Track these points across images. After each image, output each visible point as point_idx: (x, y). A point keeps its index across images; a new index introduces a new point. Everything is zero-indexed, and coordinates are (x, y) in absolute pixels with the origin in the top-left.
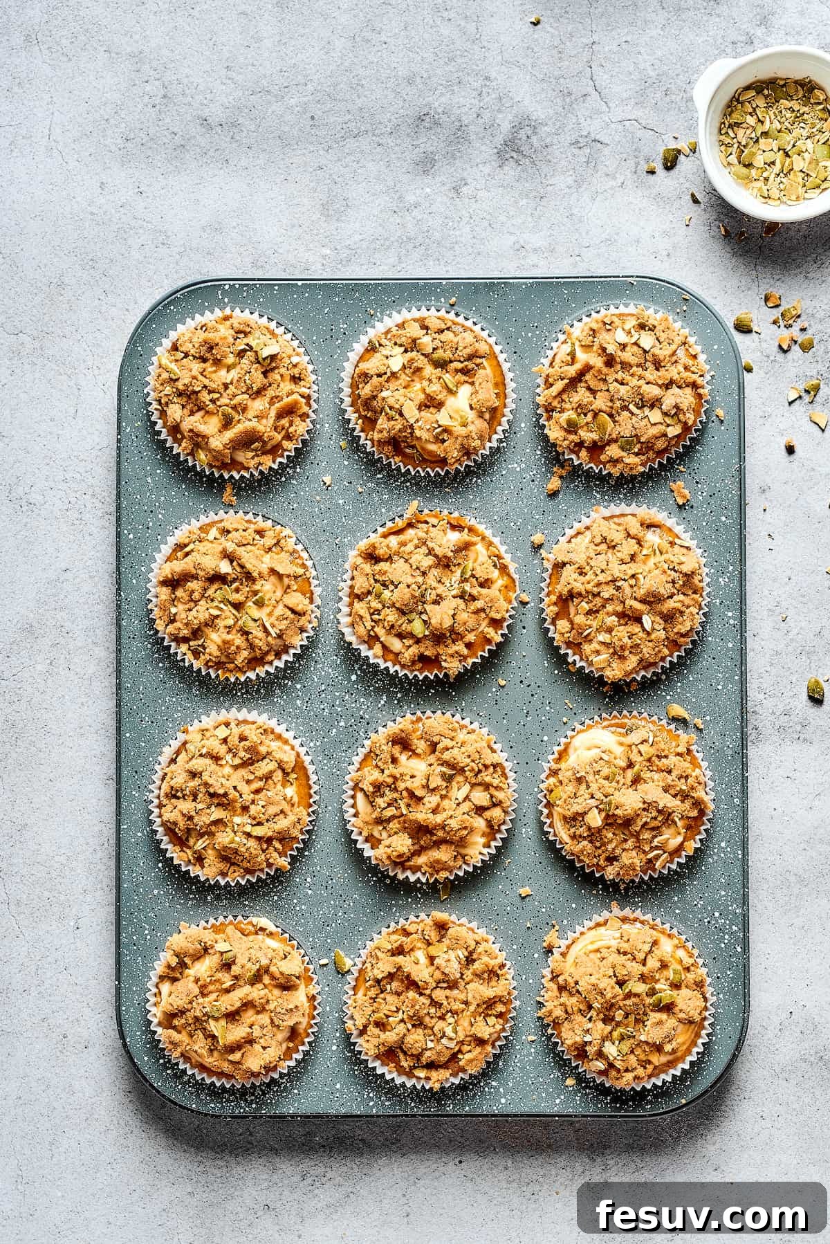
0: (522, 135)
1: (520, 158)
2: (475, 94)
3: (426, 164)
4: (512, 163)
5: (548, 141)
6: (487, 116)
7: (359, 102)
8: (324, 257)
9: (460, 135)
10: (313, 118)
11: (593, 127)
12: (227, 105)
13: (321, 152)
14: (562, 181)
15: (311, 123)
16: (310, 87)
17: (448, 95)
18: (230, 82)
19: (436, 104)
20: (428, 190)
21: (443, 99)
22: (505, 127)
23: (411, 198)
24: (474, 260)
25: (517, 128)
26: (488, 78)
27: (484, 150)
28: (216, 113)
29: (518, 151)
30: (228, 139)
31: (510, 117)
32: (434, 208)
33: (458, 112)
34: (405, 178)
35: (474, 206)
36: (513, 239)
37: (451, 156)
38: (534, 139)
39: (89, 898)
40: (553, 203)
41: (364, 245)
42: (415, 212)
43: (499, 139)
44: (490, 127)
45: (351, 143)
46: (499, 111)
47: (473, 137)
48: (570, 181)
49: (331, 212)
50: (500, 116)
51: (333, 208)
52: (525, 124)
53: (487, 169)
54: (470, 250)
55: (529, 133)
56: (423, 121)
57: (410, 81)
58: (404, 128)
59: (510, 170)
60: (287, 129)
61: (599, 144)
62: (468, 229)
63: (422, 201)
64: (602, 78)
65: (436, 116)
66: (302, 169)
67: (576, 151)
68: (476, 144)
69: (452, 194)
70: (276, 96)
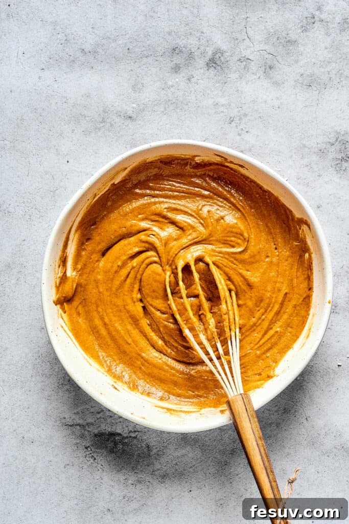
0: (217, 56)
1: (216, 66)
2: (197, 39)
3: (176, 69)
4: (213, 68)
5: (228, 59)
6: (202, 48)
7: (148, 42)
8: (133, 108)
9: (191, 56)
10: (128, 49)
11: (247, 53)
12: (92, 44)
13: (132, 64)
14: (234, 76)
15: (128, 51)
16: (127, 36)
17: (186, 40)
18: (93, 34)
19: (181, 43)
20: (177, 80)
21: (184, 41)
22: (210, 53)
23: (170, 83)
24: (197, 109)
25: (215, 54)
26: (202, 32)
27: (201, 63)
28: (88, 47)
29: (215, 63)
30: (93, 58)
31: (212, 49)
32: (179, 88)
33: (190, 47)
34: (167, 75)
35: (197, 87)
36: (213, 100)
37: (187, 65)
38: (222, 58)
39: (34, 379)
40: (230, 85)
41: (150, 103)
42: (172, 89)
43: (207, 59)
44: (203, 53)
45: (145, 60)
46: (207, 46)
47: (196, 57)
48: (237, 76)
49: (136, 89)
50: (208, 48)
51: (137, 87)
52: (218, 52)
53: (202, 71)
54: (195, 105)
55: (220, 56)
56: (175, 50)
57: (170, 33)
58: (167, 53)
59: (212, 72)
60: (118, 54)
61: (249, 61)
62: (194, 96)
63: (175, 85)
64: (251, 33)
65: (181, 49)
66: (124, 71)
67: (240, 64)
68: (198, 60)
69: (187, 81)
70: (113, 40)
